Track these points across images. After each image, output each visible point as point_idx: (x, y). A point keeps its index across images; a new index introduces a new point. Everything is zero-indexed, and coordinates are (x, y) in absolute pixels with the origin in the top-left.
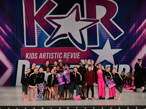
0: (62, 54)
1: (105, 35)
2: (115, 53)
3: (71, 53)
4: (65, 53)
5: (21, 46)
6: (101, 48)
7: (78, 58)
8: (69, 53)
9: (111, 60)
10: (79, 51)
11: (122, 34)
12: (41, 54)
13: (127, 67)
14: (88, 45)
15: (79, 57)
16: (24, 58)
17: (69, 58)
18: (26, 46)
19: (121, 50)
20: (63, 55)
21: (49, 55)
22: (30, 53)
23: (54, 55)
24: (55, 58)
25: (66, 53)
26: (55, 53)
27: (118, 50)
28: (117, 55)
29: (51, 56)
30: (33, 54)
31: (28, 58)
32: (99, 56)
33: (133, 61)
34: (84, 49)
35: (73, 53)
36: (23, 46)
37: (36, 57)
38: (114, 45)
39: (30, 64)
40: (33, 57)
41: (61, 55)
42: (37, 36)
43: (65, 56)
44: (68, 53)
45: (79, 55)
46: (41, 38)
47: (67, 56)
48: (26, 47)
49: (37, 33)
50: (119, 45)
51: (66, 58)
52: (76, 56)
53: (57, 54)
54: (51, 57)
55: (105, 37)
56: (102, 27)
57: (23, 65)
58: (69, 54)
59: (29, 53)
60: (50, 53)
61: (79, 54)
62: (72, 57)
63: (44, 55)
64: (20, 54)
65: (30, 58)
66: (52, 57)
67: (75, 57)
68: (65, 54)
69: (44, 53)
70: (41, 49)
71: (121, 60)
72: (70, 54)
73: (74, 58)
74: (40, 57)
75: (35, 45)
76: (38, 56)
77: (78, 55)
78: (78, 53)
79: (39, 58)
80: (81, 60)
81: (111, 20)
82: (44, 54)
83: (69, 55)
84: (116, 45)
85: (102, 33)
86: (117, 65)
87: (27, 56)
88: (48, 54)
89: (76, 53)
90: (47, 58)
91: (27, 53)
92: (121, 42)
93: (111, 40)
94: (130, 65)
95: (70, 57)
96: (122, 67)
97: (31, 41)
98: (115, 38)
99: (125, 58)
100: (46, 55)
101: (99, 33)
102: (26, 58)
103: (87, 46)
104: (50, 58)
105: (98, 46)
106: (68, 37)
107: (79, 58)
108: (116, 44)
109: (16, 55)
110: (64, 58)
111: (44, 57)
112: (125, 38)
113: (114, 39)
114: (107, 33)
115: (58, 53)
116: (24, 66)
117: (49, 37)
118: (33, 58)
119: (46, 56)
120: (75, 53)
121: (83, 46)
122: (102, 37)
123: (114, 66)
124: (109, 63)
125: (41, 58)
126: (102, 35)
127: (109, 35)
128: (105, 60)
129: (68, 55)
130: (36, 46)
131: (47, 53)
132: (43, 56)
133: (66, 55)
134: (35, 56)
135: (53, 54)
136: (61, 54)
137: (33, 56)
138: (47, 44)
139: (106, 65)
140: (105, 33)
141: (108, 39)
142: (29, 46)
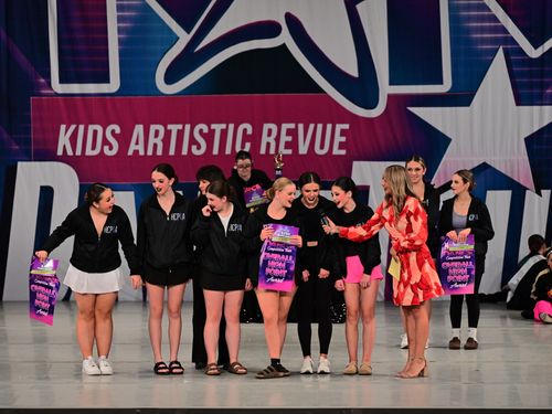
0: (250, 132)
1: (482, 30)
2: (536, 130)
3: (301, 126)
4: (266, 127)
5: (34, 89)
6: (461, 97)
7: (336, 151)
8: (292, 126)
9: (516, 163)
12: (139, 129)
14: (391, 83)
15: (342, 146)
16: (47, 154)
17: (289, 152)
18: (58, 87)
20: (255, 139)
21: (180, 134)
22: (82, 127)
23: (209, 137)
24: (216, 151)
25: (273, 127)
26: (213, 126)
28: (545, 136)
29: (193, 141)
30: (95, 132)
31: (70, 152)
32: (449, 140)
34: (371, 105)
35: (312, 126)
36: (43, 87)
37: (111, 148)
38: (530, 86)
39: (81, 186)
40: (94, 148)
41: (246, 138)
42: (120, 31)
43: (268, 144)
44: (285, 127)
45: (343, 139)
46: (142, 40)
47: (277, 139)
48: (57, 94)
49: (120, 19)
51: (272, 151)
52: (328, 140)
53: (224, 133)
54: (194, 148)
55: (483, 41)
57: (42, 187)
58: (289, 132)
59: (73, 127)
60: (188, 127)
61: (343, 133)
62: (303, 149)
63: (156, 135)
64: (28, 130)
65: (79, 152)
66: (199, 148)
67: (322, 147)
68: (270, 131)
69: (156, 123)
70: (135, 105)
72: (293, 133)
73: (318, 151)
74: (132, 148)
75: (106, 80)
76: (124, 139)
77: (339, 139)
78: (339, 127)
79: (130, 153)
80: (356, 164)
82: (153, 128)
83: (290, 139)
84: (544, 86)
85: (469, 19)
86: (546, 193)
87: (64, 140)
88: (174, 128)
89: (329, 126)
90: (172, 152)
91: (63, 127)
93: (515, 58)
95: (293, 145)
97: (85, 60)
98: (536, 48)
100: (168, 133)
101: (453, 19)
102: (60, 152)
103: (386, 89)
104: (185, 152)
105: (446, 86)
106: (285, 38)
107: (343, 152)
108: (542, 76)
109: (5, 136)
110: (263, 151)
111: (155, 146)
113: (534, 53)
114: (496, 20)
115: (231, 126)
116: (47, 194)
117: (184, 38)
118: (96, 152)
119: (166, 141)
120: (320, 126)
121: (362, 88)
122: (469, 41)
123: (530, 196)
124: (502, 181)
125: (136, 152)
126: (469, 30)
127: (505, 31)
128: (485, 166)
129: (285, 138)
130: (113, 86)
131: (170, 127)
132: (152, 140)
133: (273, 138)
134: (105, 142)
135: (206, 130)
136: (245, 130)
137: (98, 140)
138: (171, 77)
139: (488, 192)
140: (481, 18)
141: (500, 53)
142: (75, 88)
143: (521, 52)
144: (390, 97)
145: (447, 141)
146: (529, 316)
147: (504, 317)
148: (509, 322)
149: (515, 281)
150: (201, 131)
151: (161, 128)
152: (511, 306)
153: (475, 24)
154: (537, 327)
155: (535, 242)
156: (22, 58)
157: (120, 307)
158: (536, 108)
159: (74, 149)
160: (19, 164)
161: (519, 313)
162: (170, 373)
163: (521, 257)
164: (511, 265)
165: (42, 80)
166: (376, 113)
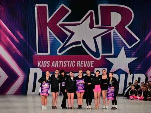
0: (75, 62)
1: (120, 43)
2: (130, 62)
3: (85, 61)
4: (78, 61)
5: (34, 54)
6: (115, 56)
7: (91, 66)
8: (83, 61)
9: (126, 69)
10: (93, 59)
11: (137, 42)
12: (54, 62)
13: (143, 77)
16: (36, 66)
17: (82, 66)
18: (38, 54)
19: (136, 58)
20: (76, 64)
21: (62, 63)
22: (43, 61)
23: (67, 63)
24: (68, 66)
25: (80, 61)
26: (68, 61)
27: (133, 59)
28: (132, 63)
29: (64, 64)
30: (45, 62)
31: (40, 66)
33: (149, 70)
35: (87, 61)
38: (129, 54)
39: (42, 73)
40: (45, 65)
41: (74, 63)
42: (50, 43)
43: (78, 65)
44: (82, 61)
45: (93, 64)
46: (54, 45)
47: (80, 64)
48: (38, 55)
49: (50, 41)
50: (134, 54)
51: (79, 66)
53: (70, 62)
54: (64, 65)
55: (120, 45)
56: (117, 34)
58: (82, 62)
59: (41, 61)
60: (63, 61)
62: (85, 66)
64: (32, 62)
65: (42, 66)
66: (65, 65)
67: (89, 65)
68: (79, 62)
70: (53, 57)
71: (136, 69)
73: (88, 66)
74: (52, 65)
75: (47, 52)
76: (51, 64)
77: (92, 64)
78: (92, 62)
79: (52, 66)
80: (95, 69)
81: (126, 27)
82: (56, 62)
83: (82, 64)
84: (131, 54)
85: (117, 41)
86: (132, 74)
87: (39, 64)
88: (60, 62)
89: (90, 61)
90: (60, 66)
91: (39, 61)
92: (136, 50)
93: (126, 48)
94: (145, 74)
95: (83, 65)
96: (137, 76)
97: (43, 49)
98: (130, 46)
99: (141, 66)
100: (59, 63)
101: (114, 41)
102: (38, 66)
104: (62, 66)
105: (113, 54)
106: (82, 44)
107: (93, 66)
108: (131, 52)
109: (28, 63)
110: (77, 66)
111: (57, 65)
112: (140, 46)
114: (122, 41)
115: (71, 61)
116: (36, 74)
117: (62, 44)
119: (59, 64)
120: (88, 61)
122: (117, 45)
123: (129, 75)
124: (123, 72)
125: (53, 66)
127: (124, 43)
128: (120, 69)
129: (81, 64)
130: (49, 53)
131: (59, 61)
132: (56, 64)
133: (79, 63)
134: (47, 64)
135: (66, 62)
136: (74, 62)
139: (121, 74)
140: (120, 41)
141: (123, 47)
142: (41, 54)
143: (127, 47)
144: (102, 56)
145: (113, 64)
146: (128, 98)
147: (124, 98)
148: (125, 99)
149: (126, 91)
150: (65, 62)
151: (58, 62)
152: (125, 96)
153: (118, 42)
154: (130, 100)
155: (130, 84)
156: (31, 48)
157: (50, 96)
158: (130, 58)
159: (41, 66)
160: (31, 68)
161: (127, 97)
162: (54, 109)
163: (127, 87)
164: (125, 88)
165: (35, 52)
166: (99, 59)
